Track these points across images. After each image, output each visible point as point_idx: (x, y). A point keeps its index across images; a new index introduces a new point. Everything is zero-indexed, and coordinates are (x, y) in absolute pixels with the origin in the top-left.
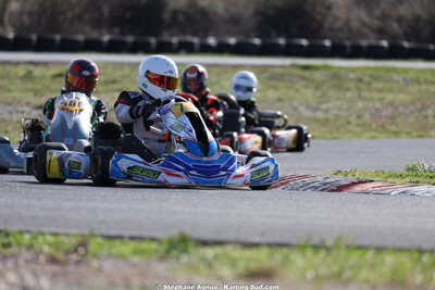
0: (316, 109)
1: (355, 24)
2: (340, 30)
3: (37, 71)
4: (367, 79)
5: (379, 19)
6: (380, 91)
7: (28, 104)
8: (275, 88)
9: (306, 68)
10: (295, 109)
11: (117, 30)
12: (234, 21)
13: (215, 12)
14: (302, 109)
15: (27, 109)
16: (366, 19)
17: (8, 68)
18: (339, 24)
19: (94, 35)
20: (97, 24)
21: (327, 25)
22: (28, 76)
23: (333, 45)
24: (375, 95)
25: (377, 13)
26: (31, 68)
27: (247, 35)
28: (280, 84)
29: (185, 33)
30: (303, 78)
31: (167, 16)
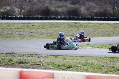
0: (77, 32)
1: (85, 13)
2: (82, 15)
3: (29, 25)
4: (86, 26)
5: (90, 12)
6: (88, 28)
7: (29, 32)
8: (70, 28)
9: (76, 23)
10: (73, 32)
11: (42, 15)
12: (63, 13)
13: (60, 12)
14: (74, 32)
15: (29, 33)
16: (88, 13)
17: (24, 24)
18: (82, 13)
19: (38, 16)
20: (38, 14)
21: (80, 14)
22: (28, 26)
23: (81, 18)
24: (87, 29)
25: (90, 11)
26: (28, 24)
27: (65, 16)
28: (71, 27)
29: (54, 16)
30: (75, 26)
31: (51, 12)
